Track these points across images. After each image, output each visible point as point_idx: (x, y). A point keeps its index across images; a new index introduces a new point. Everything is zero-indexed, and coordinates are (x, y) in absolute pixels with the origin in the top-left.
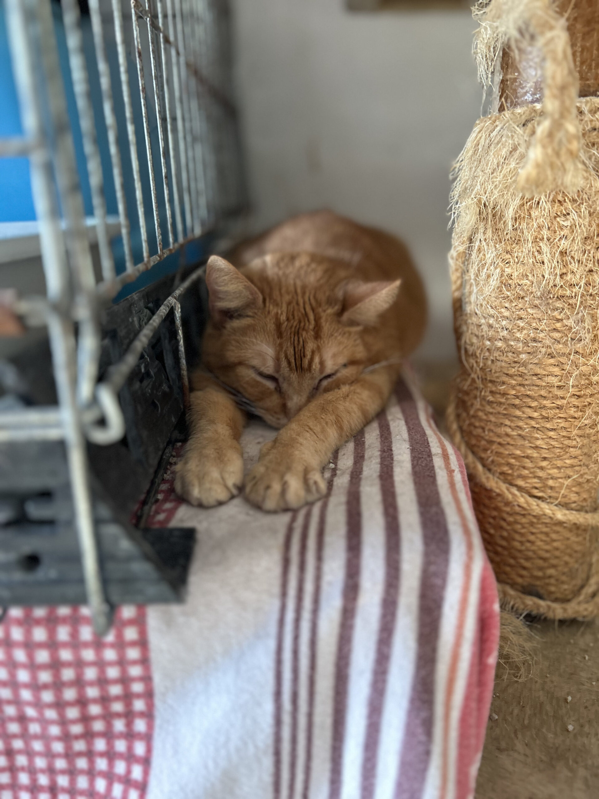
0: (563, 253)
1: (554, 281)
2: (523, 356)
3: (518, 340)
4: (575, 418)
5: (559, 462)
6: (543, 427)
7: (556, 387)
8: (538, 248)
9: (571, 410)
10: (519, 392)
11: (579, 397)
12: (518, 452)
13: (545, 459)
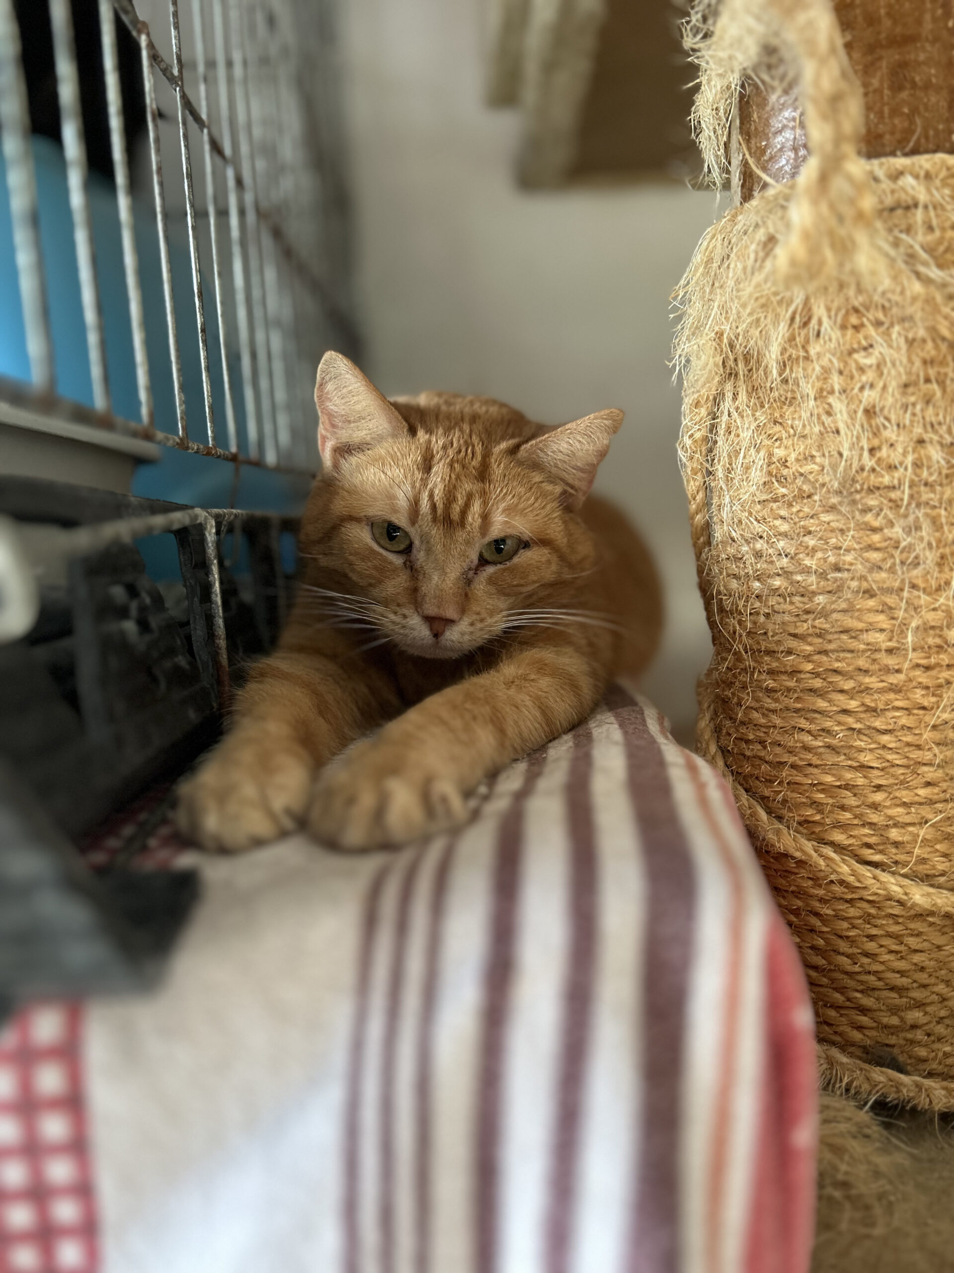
0: (870, 412)
1: (860, 460)
2: (821, 599)
3: (807, 571)
4: (924, 708)
5: (904, 793)
6: (869, 727)
7: (883, 651)
8: (826, 406)
9: (915, 693)
10: (819, 664)
11: (928, 668)
12: (829, 779)
13: (879, 787)
